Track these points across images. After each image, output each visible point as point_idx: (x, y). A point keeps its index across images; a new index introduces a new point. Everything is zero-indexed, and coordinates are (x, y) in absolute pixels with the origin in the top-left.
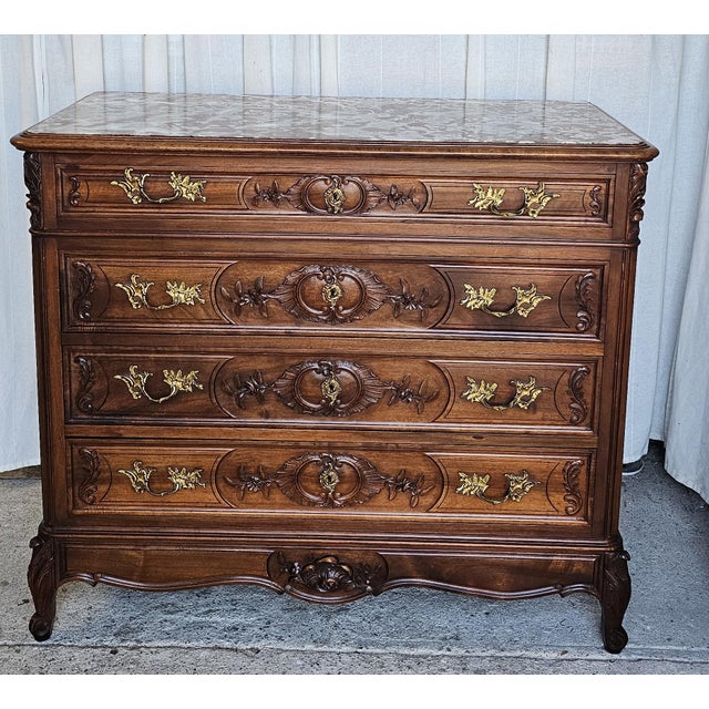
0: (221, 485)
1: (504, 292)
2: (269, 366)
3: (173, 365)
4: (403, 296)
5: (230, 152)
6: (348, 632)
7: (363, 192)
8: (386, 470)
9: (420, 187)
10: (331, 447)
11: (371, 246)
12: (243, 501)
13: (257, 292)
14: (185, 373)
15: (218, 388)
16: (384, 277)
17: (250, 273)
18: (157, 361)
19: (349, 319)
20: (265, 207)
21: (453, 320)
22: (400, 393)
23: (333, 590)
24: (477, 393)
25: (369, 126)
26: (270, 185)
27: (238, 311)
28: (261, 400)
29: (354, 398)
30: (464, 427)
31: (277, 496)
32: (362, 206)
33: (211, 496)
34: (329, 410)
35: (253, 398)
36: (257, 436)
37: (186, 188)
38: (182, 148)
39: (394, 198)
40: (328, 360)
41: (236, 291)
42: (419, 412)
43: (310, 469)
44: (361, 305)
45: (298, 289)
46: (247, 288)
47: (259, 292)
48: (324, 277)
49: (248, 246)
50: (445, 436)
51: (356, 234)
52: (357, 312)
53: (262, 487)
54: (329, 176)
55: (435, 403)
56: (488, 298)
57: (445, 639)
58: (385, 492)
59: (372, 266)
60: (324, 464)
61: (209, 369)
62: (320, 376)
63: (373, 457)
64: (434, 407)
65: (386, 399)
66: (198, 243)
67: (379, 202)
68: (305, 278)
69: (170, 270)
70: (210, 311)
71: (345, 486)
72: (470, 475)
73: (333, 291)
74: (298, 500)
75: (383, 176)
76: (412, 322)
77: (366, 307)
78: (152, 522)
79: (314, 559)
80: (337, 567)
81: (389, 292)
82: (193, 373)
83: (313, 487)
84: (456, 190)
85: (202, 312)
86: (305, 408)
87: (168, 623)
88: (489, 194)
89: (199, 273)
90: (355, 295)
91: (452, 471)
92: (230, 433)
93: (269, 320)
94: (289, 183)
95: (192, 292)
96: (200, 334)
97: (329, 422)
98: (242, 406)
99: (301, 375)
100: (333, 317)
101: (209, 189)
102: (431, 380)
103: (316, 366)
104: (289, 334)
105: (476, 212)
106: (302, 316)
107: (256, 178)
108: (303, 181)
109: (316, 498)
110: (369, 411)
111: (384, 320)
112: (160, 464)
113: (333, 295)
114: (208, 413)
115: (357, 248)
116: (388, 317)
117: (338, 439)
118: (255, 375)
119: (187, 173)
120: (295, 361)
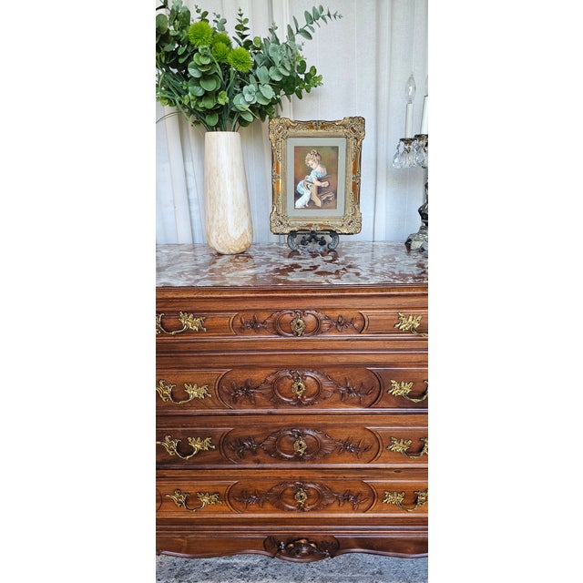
0: (232, 501)
1: (418, 384)
2: (258, 433)
3: (195, 435)
4: (348, 388)
5: (220, 298)
6: (315, 570)
7: (318, 320)
8: (337, 490)
9: (359, 317)
10: (301, 479)
11: (325, 357)
12: (246, 510)
14: (202, 439)
15: (225, 447)
16: (334, 375)
17: (242, 377)
18: (183, 432)
19: (311, 404)
20: (249, 333)
21: (382, 403)
22: (345, 447)
23: (304, 556)
24: (398, 447)
25: (319, 269)
26: (251, 318)
27: (235, 400)
28: (255, 453)
29: (316, 451)
30: (389, 466)
31: (268, 506)
32: (317, 329)
33: (226, 508)
34: (298, 458)
35: (249, 452)
36: (253, 474)
37: (190, 323)
38: (185, 296)
39: (340, 324)
40: (298, 429)
41: (233, 388)
42: (358, 458)
43: (289, 491)
44: (318, 395)
45: (275, 386)
46: (240, 386)
47: (248, 388)
48: (293, 378)
49: (238, 360)
50: (375, 471)
51: (314, 350)
52: (316, 399)
53: (258, 502)
54: (294, 310)
55: (369, 452)
56: (407, 388)
58: (336, 503)
59: (326, 370)
60: (297, 489)
61: (218, 436)
62: (292, 439)
63: (329, 484)
64: (370, 454)
65: (337, 451)
66: (204, 359)
67: (330, 327)
68: (279, 380)
69: (186, 376)
70: (216, 401)
71: (311, 501)
72: (392, 493)
73: (299, 387)
74: (282, 509)
75: (332, 309)
76: (354, 404)
77: (322, 396)
78: (191, 522)
79: (293, 540)
80: (307, 545)
81: (338, 385)
82: (208, 439)
83: (290, 501)
84: (386, 318)
85: (210, 402)
86: (282, 457)
87: (207, 566)
88: (410, 320)
89: (206, 378)
90: (315, 388)
91: (379, 491)
92: (235, 473)
93: (256, 405)
94: (264, 316)
95: (203, 390)
96: (210, 415)
97: (299, 465)
98: (242, 457)
99: (279, 439)
100: (299, 403)
101: (208, 323)
102: (368, 440)
104: (270, 414)
105: (399, 331)
106: (278, 403)
107: (241, 314)
108: (275, 315)
109: (292, 508)
110: (325, 458)
111: (334, 404)
112: (192, 491)
113: (299, 390)
114: (220, 461)
115: (315, 358)
116: (337, 401)
117: (306, 475)
118: (249, 439)
119: (192, 312)
120: (275, 430)
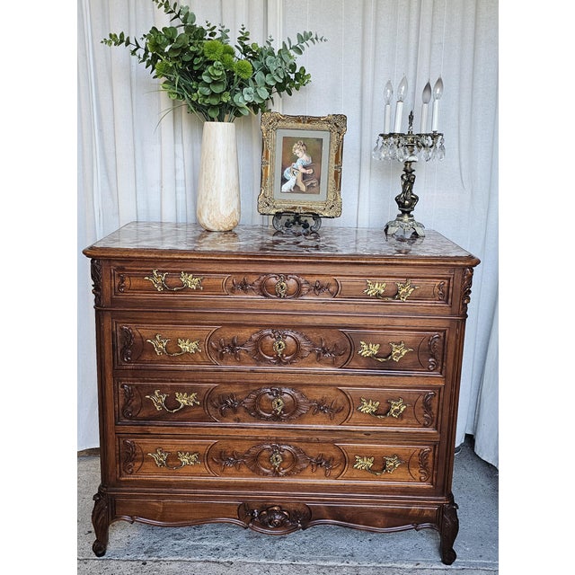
0: (210, 463)
1: (384, 346)
2: (240, 391)
3: (182, 390)
4: (323, 348)
5: (218, 260)
6: (286, 551)
7: (299, 284)
8: (311, 454)
9: (334, 282)
10: (277, 440)
11: (305, 318)
12: (223, 473)
13: (233, 346)
14: (189, 394)
15: (209, 404)
16: (310, 336)
17: (229, 334)
18: (172, 387)
19: (290, 362)
20: (239, 293)
21: (353, 363)
22: (320, 407)
23: (277, 527)
24: (367, 408)
25: (301, 244)
26: (242, 280)
27: (221, 357)
28: (235, 411)
29: (292, 410)
30: (359, 428)
31: (244, 470)
32: (298, 293)
33: (204, 469)
34: (277, 418)
35: (230, 410)
36: (232, 433)
37: (191, 281)
38: (189, 257)
39: (318, 288)
40: (277, 388)
41: (221, 345)
42: (331, 419)
43: (265, 453)
44: (297, 354)
45: (258, 344)
46: (227, 343)
47: (235, 345)
48: (275, 337)
49: (228, 317)
50: (347, 433)
51: (294, 311)
52: (294, 358)
53: (235, 464)
54: (278, 275)
55: (341, 414)
56: (375, 350)
57: (345, 556)
58: (310, 468)
59: (303, 330)
60: (273, 450)
61: (203, 392)
62: (271, 397)
63: (303, 446)
64: (340, 416)
65: (311, 411)
66: (198, 315)
67: (309, 291)
68: (262, 337)
69: (180, 331)
70: (205, 357)
71: (286, 464)
72: (362, 457)
73: (280, 345)
74: (256, 471)
75: (312, 275)
76: (328, 364)
77: (300, 355)
78: (168, 485)
79: (266, 508)
80: (280, 513)
81: (314, 346)
82: (193, 394)
83: (266, 464)
84: (355, 284)
85: (200, 357)
86: (261, 416)
87: (176, 546)
88: (376, 287)
89: (198, 334)
90: (293, 348)
91: (351, 455)
92: (216, 431)
93: (240, 362)
94: (253, 279)
95: (194, 345)
96: (198, 370)
97: (276, 425)
98: (223, 415)
99: (259, 396)
100: (279, 361)
101: (204, 282)
102: (339, 400)
103: (269, 391)
104: (253, 371)
105: (368, 297)
106: (260, 360)
107: (233, 276)
108: (262, 278)
109: (268, 471)
110: (301, 418)
111: (310, 363)
112: (173, 450)
113: (279, 348)
114: (203, 419)
115: (295, 319)
116: (313, 361)
117: (281, 435)
118: (232, 396)
119: (191, 272)
120: (256, 388)
